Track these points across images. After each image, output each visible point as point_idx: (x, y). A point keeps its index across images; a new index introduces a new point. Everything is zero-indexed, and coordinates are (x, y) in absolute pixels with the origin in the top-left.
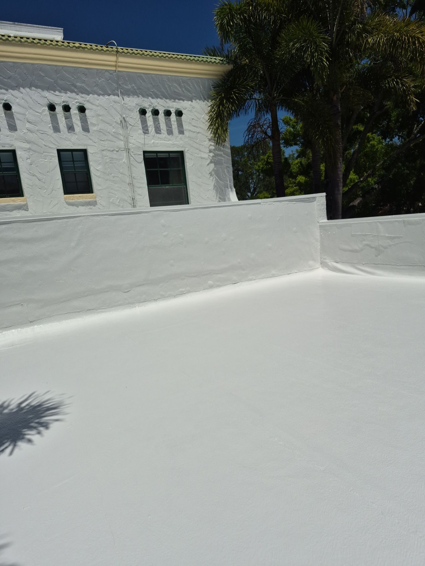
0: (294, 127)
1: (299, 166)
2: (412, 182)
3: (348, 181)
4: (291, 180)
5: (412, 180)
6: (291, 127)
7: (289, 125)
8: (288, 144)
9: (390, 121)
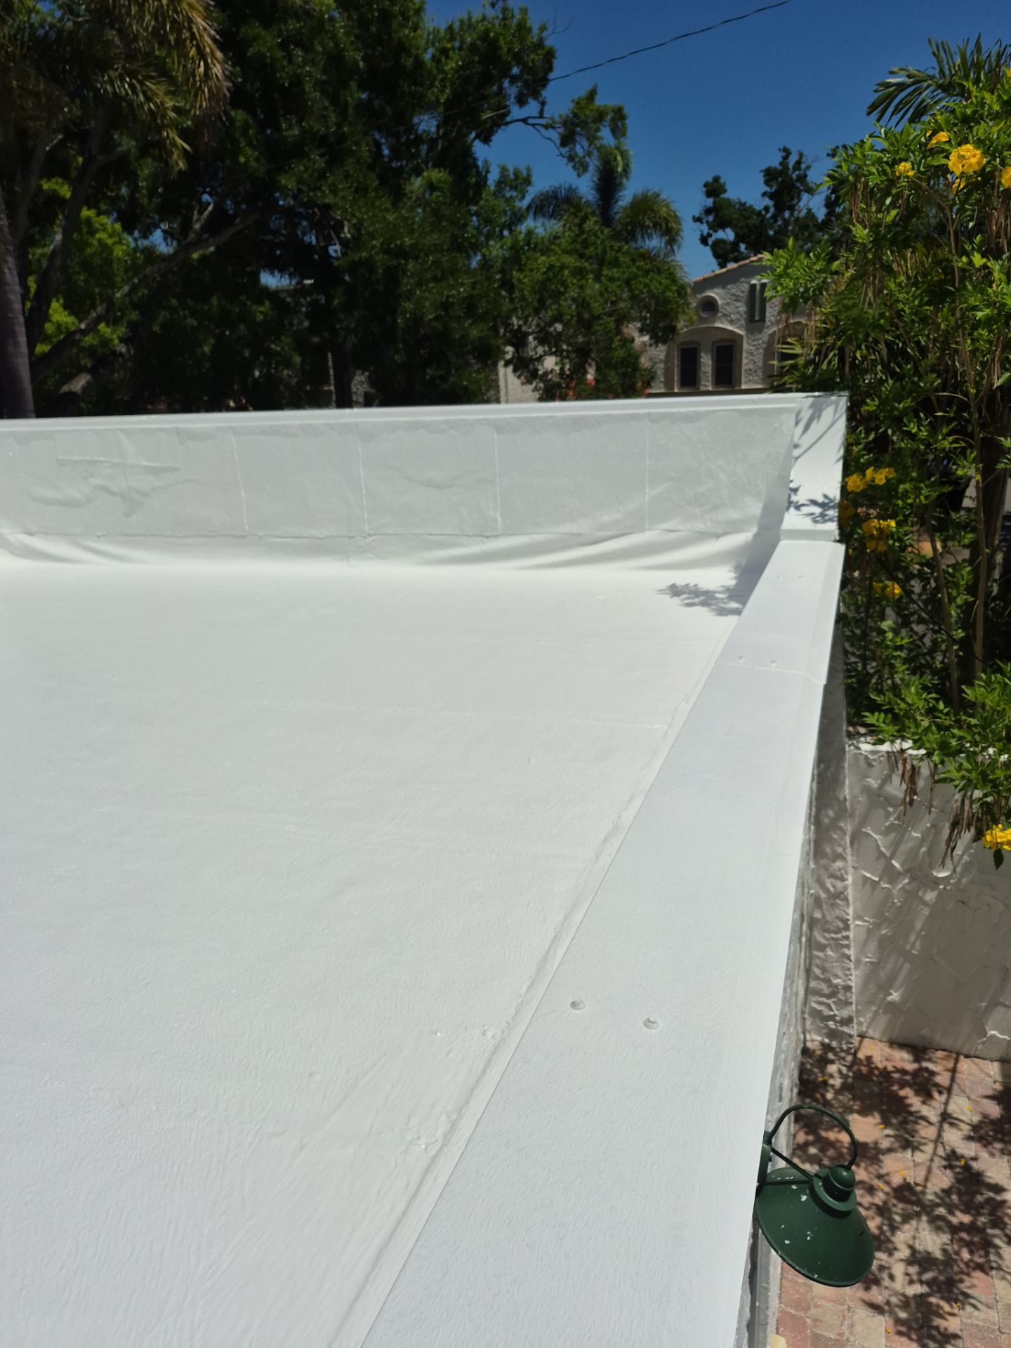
2: (206, 349)
5: (206, 344)
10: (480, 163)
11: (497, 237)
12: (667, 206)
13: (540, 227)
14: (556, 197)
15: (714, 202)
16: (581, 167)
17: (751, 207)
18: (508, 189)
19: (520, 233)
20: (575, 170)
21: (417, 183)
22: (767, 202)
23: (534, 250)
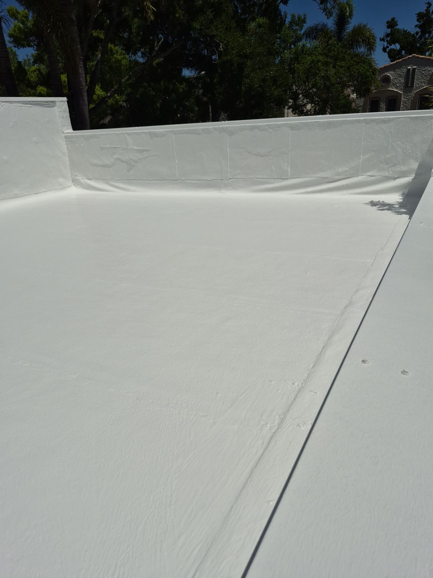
0: (23, 23)
1: (38, 75)
2: (158, 105)
3: (95, 97)
4: (30, 90)
5: (158, 103)
6: (20, 22)
7: (16, 18)
8: (18, 42)
9: (131, 33)
10: (282, 14)
11: (288, 48)
12: (370, 31)
13: (309, 44)
14: (316, 29)
15: (391, 30)
16: (329, 14)
17: (409, 32)
18: (294, 25)
19: (299, 46)
20: (326, 16)
21: (253, 25)
22: (418, 29)
23: (305, 54)
